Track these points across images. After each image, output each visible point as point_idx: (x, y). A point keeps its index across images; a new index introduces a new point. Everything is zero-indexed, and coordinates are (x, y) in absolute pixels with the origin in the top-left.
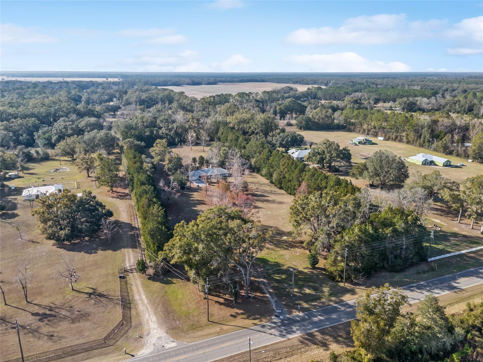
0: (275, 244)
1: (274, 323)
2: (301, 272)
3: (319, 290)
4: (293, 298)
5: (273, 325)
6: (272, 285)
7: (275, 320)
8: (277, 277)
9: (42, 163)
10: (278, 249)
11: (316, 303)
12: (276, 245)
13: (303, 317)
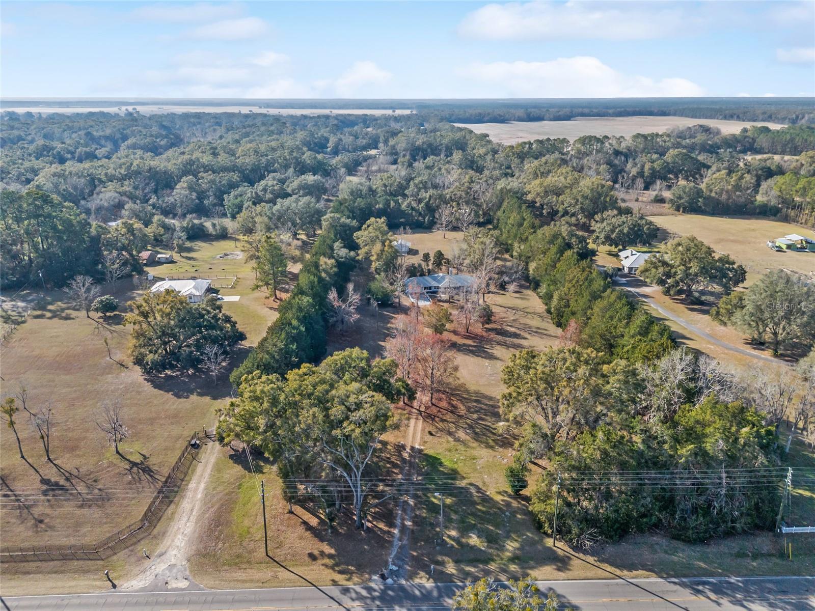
0: (476, 433)
1: (369, 589)
2: (486, 500)
3: (497, 543)
4: (438, 548)
5: (364, 593)
6: (418, 513)
7: (376, 583)
8: (436, 498)
9: (214, 243)
10: (475, 444)
11: (472, 570)
12: (477, 437)
13: (429, 592)
